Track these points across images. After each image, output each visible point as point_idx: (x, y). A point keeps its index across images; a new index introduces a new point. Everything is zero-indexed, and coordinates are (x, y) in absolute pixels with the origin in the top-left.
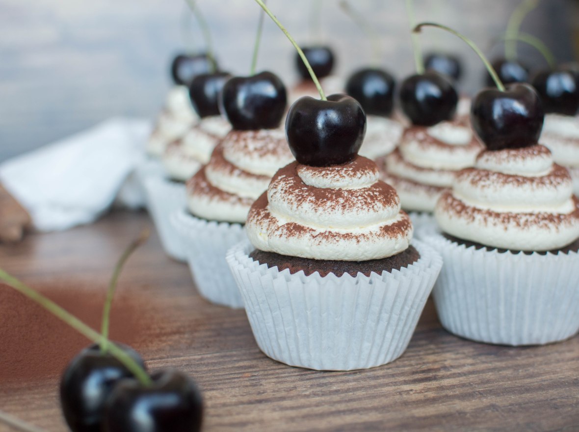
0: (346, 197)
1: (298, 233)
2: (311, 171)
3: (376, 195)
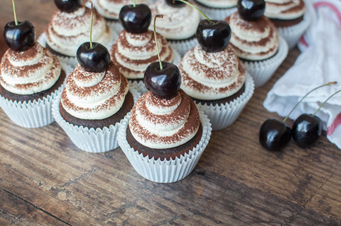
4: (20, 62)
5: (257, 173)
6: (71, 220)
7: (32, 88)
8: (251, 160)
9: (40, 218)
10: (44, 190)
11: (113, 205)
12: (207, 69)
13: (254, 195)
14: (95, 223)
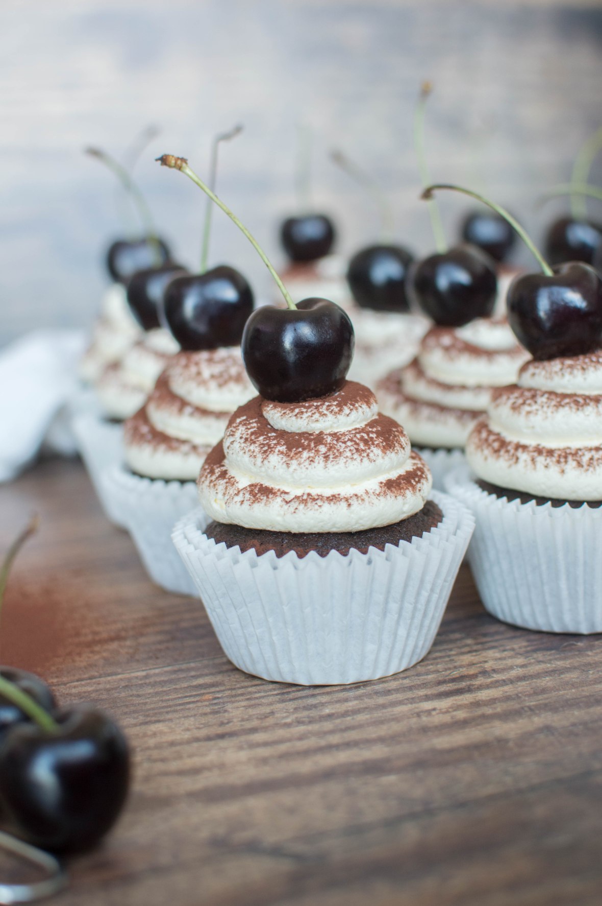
0: (330, 444)
1: (265, 498)
2: (280, 409)
3: (372, 438)
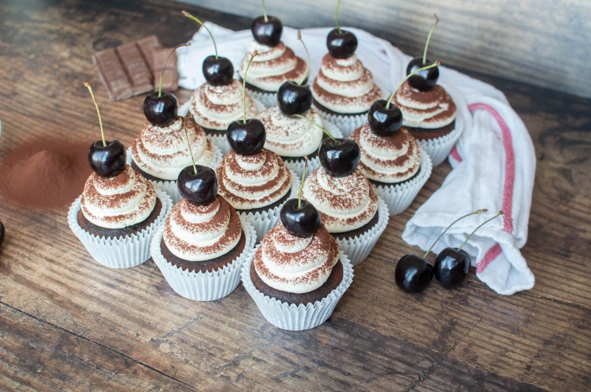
4: (110, 190)
5: (392, 319)
6: (177, 374)
7: (124, 221)
8: (386, 304)
9: (141, 373)
10: (143, 341)
11: (225, 357)
12: (332, 197)
13: (388, 343)
14: (205, 377)
